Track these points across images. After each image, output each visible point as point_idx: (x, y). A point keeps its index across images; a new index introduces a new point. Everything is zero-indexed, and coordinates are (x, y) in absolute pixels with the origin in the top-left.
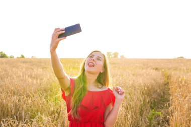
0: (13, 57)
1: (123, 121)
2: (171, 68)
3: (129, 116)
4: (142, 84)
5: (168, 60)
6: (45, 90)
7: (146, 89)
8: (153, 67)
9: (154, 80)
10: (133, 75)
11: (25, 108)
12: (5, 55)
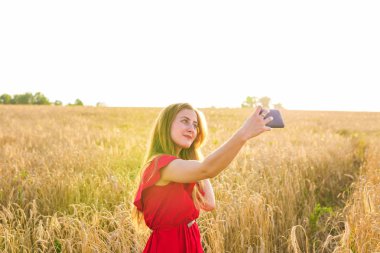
0: (61, 104)
4: (305, 160)
7: (312, 168)
8: (337, 128)
10: (293, 143)
12: (44, 98)
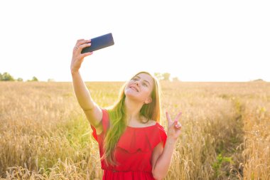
0: (22, 80)
1: (178, 171)
2: (245, 95)
3: (186, 163)
4: (204, 118)
5: (241, 83)
6: (67, 127)
7: (209, 124)
8: (220, 94)
9: (222, 113)
10: (192, 105)
11: (39, 152)
12: (10, 76)
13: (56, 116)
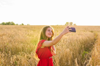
4: (81, 39)
9: (88, 37)
10: (79, 34)
12: (14, 23)
13: (31, 38)
